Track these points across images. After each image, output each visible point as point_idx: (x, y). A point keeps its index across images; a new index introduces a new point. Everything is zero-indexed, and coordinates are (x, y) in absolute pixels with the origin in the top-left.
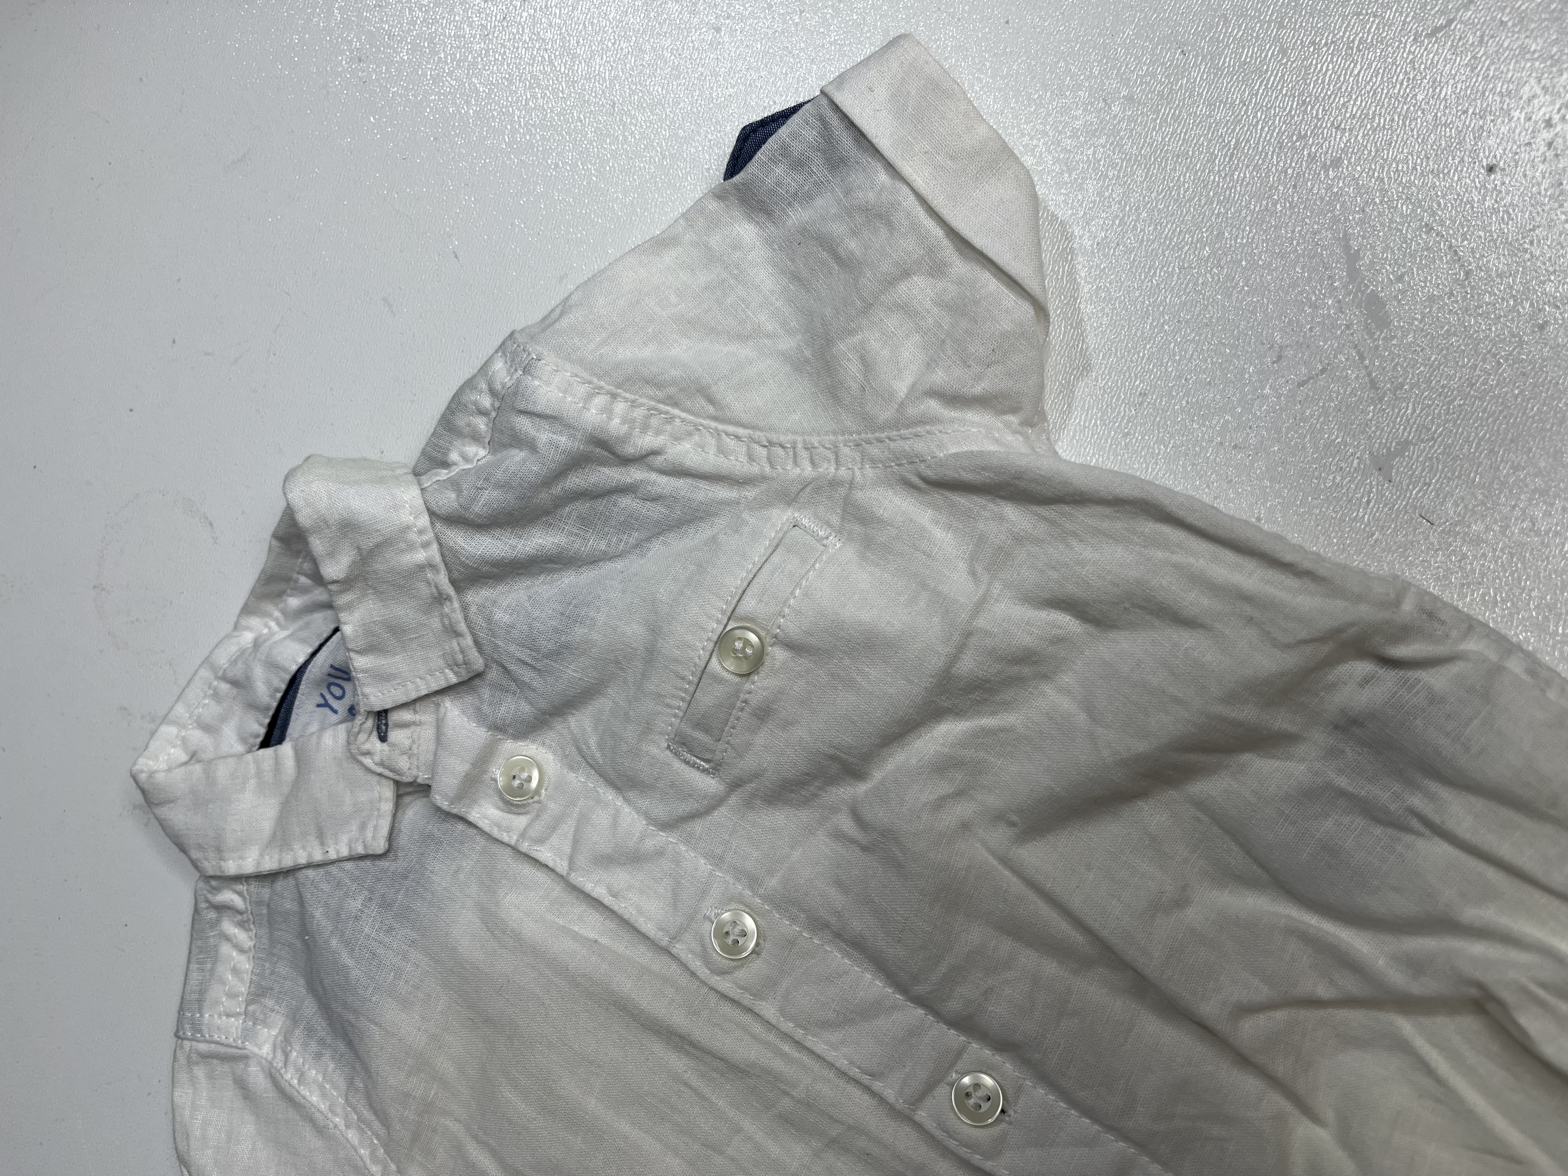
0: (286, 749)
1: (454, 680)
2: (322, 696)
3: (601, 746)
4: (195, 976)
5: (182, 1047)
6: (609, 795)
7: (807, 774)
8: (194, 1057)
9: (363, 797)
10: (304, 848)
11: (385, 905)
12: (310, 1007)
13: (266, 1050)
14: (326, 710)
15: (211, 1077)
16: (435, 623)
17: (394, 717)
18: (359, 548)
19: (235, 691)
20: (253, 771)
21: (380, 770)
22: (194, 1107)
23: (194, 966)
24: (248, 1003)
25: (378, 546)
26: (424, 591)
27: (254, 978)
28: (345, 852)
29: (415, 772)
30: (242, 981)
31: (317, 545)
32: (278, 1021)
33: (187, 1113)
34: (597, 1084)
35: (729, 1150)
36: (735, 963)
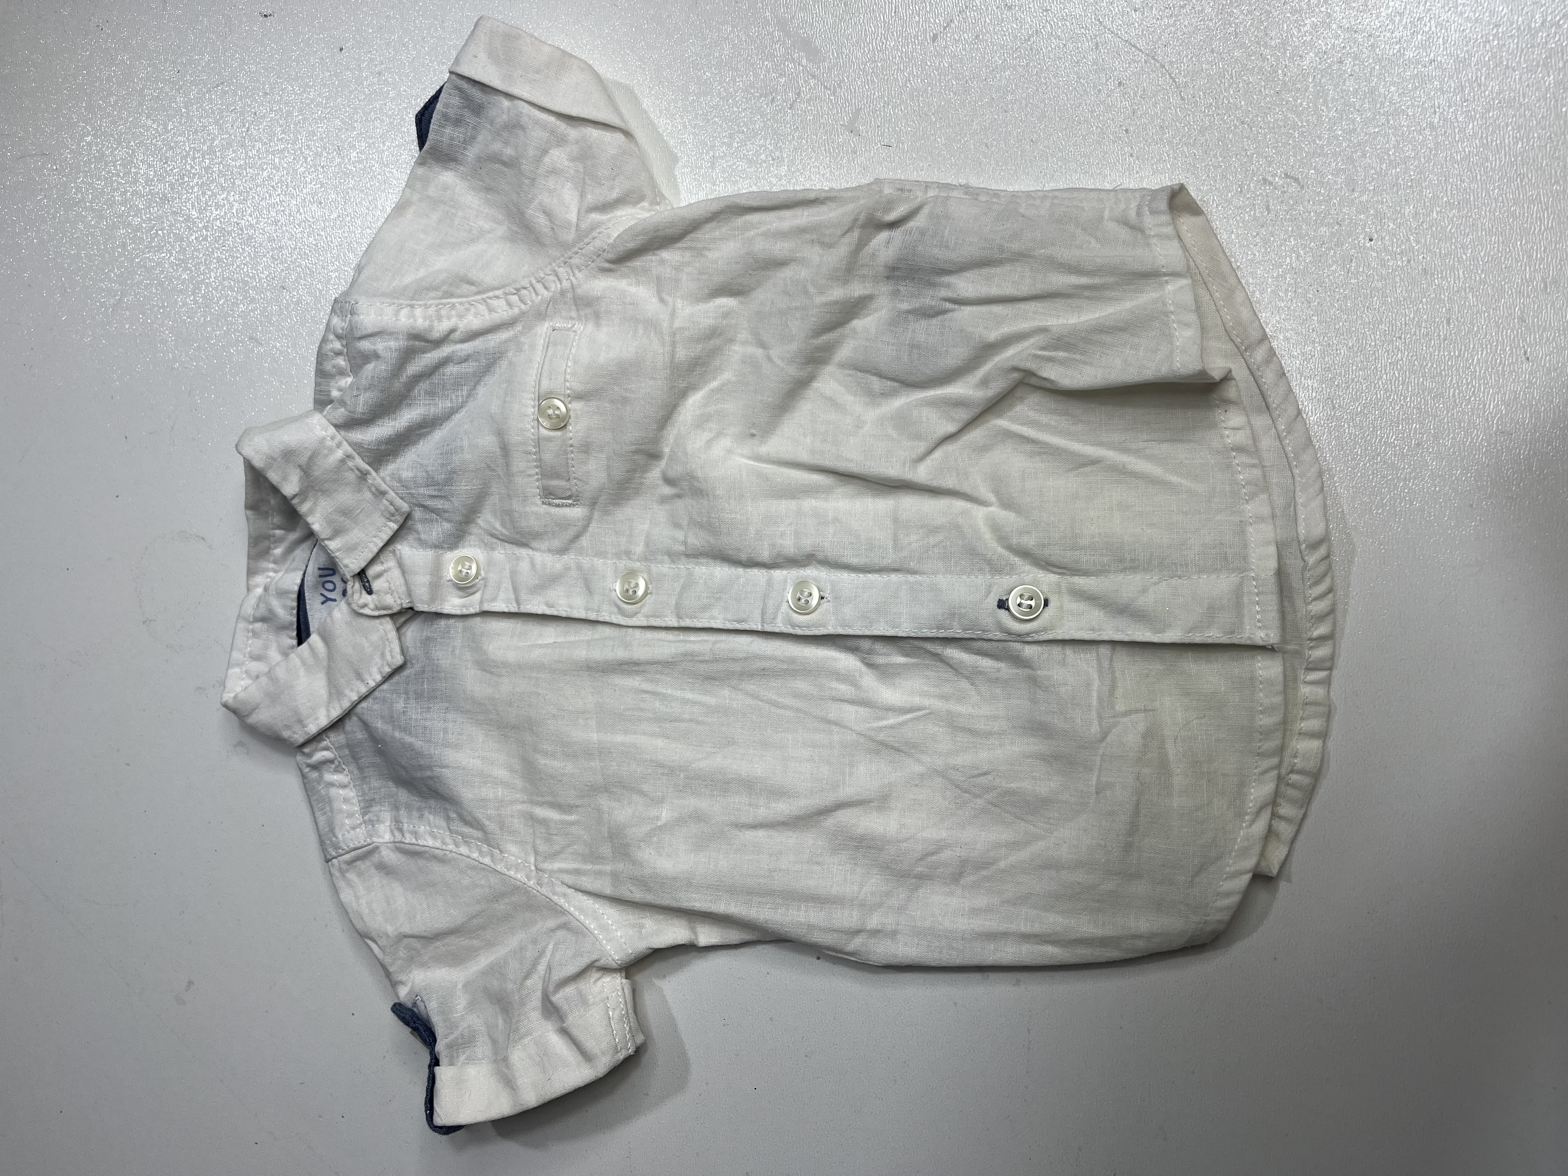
0: (314, 639)
1: (395, 526)
2: (322, 595)
3: (503, 525)
4: (322, 819)
5: (333, 865)
6: (524, 552)
7: (628, 472)
8: (344, 866)
9: (375, 637)
10: (352, 690)
11: (419, 696)
12: (403, 795)
13: (387, 837)
14: (329, 603)
15: (360, 874)
16: (368, 495)
17: (371, 572)
18: (300, 466)
19: (265, 626)
20: (299, 664)
21: (376, 613)
22: (357, 898)
23: (318, 814)
24: (364, 814)
25: (311, 458)
26: (351, 476)
27: (360, 799)
28: (379, 678)
29: (399, 602)
30: (353, 804)
31: (273, 476)
32: (387, 817)
33: (354, 904)
34: (593, 723)
35: (686, 716)
36: (639, 605)
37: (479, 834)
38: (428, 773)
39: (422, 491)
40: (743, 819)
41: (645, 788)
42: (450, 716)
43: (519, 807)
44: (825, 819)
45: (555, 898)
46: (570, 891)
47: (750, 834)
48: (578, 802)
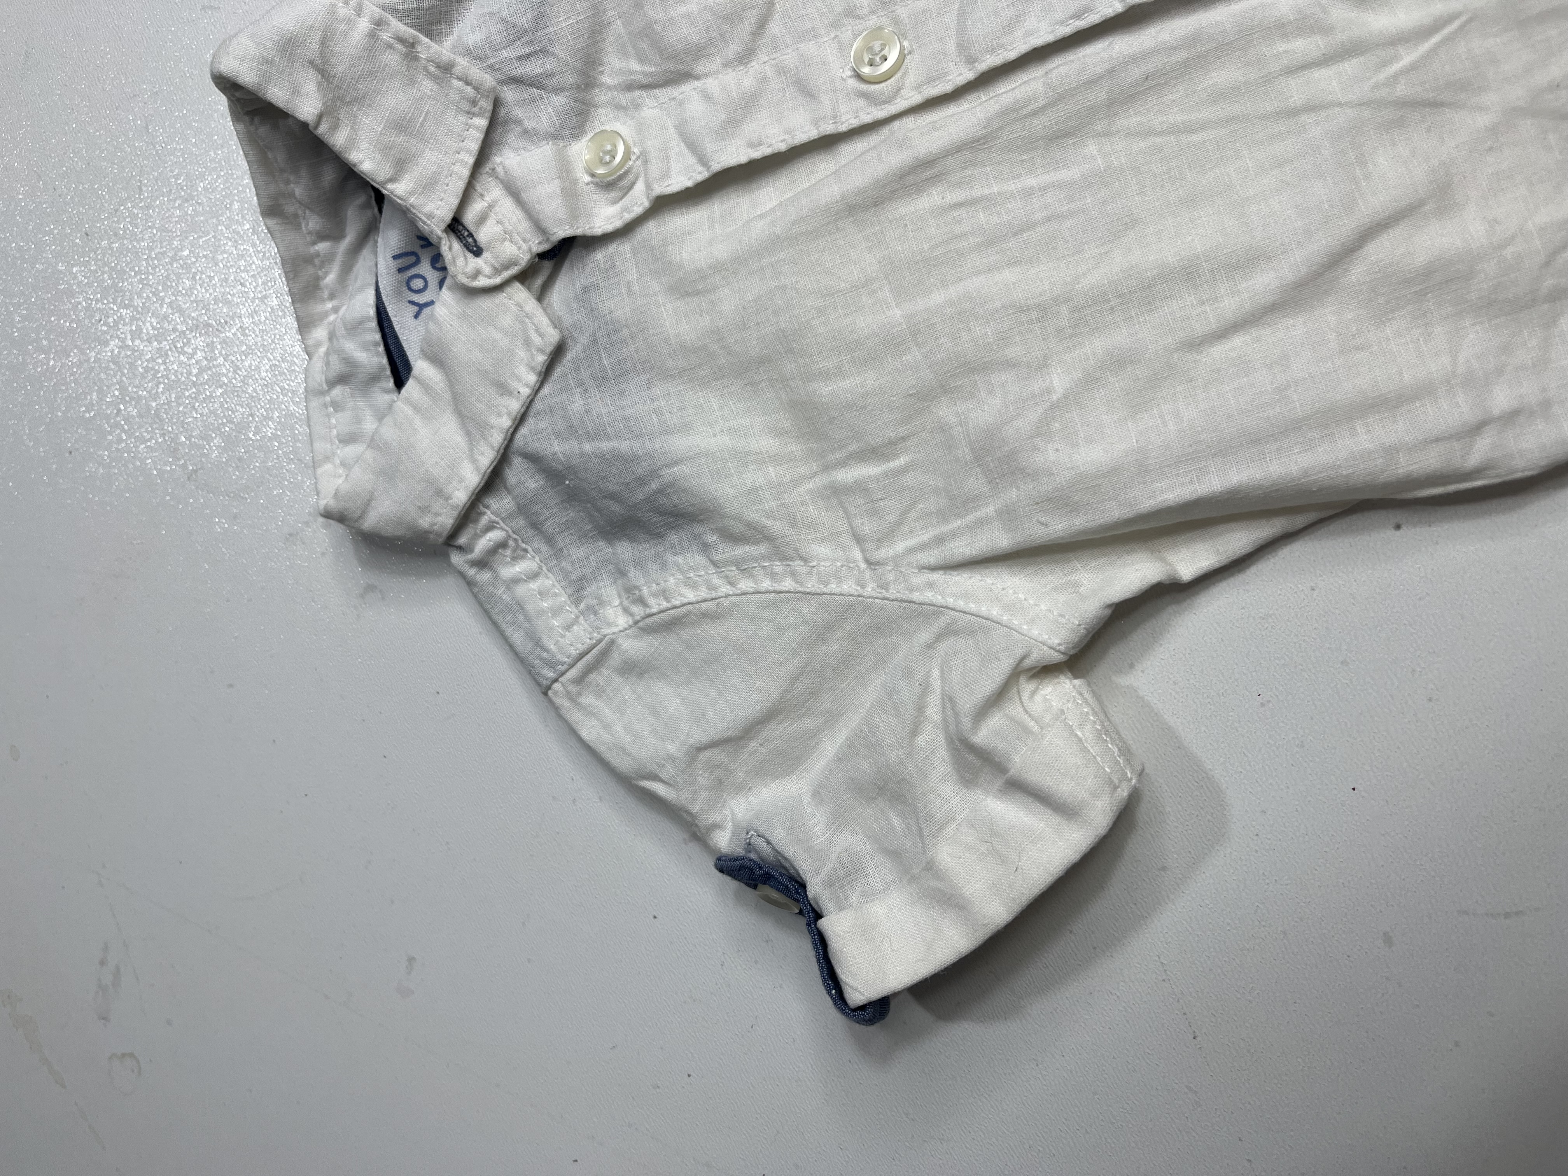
0: (420, 366)
1: (482, 122)
2: (412, 303)
4: (517, 638)
5: (556, 693)
6: (687, 89)
8: (573, 689)
9: (507, 321)
10: (499, 415)
11: (601, 380)
12: (624, 550)
13: (622, 621)
15: (600, 693)
16: (427, 86)
17: (469, 218)
18: (311, 62)
19: (347, 389)
20: (410, 412)
21: (498, 280)
22: (607, 727)
23: (509, 631)
24: (577, 602)
25: (324, 42)
26: (392, 59)
27: (563, 584)
28: (532, 378)
29: (525, 246)
30: (556, 595)
31: (277, 95)
32: (610, 591)
33: (606, 737)
34: (886, 294)
35: (1038, 216)
36: (899, 74)
37: (762, 549)
38: (654, 486)
39: (505, 54)
40: (1200, 329)
41: (1012, 352)
42: (657, 391)
43: (810, 485)
44: (1346, 270)
45: (916, 596)
46: (936, 576)
47: (1218, 351)
48: (903, 431)
